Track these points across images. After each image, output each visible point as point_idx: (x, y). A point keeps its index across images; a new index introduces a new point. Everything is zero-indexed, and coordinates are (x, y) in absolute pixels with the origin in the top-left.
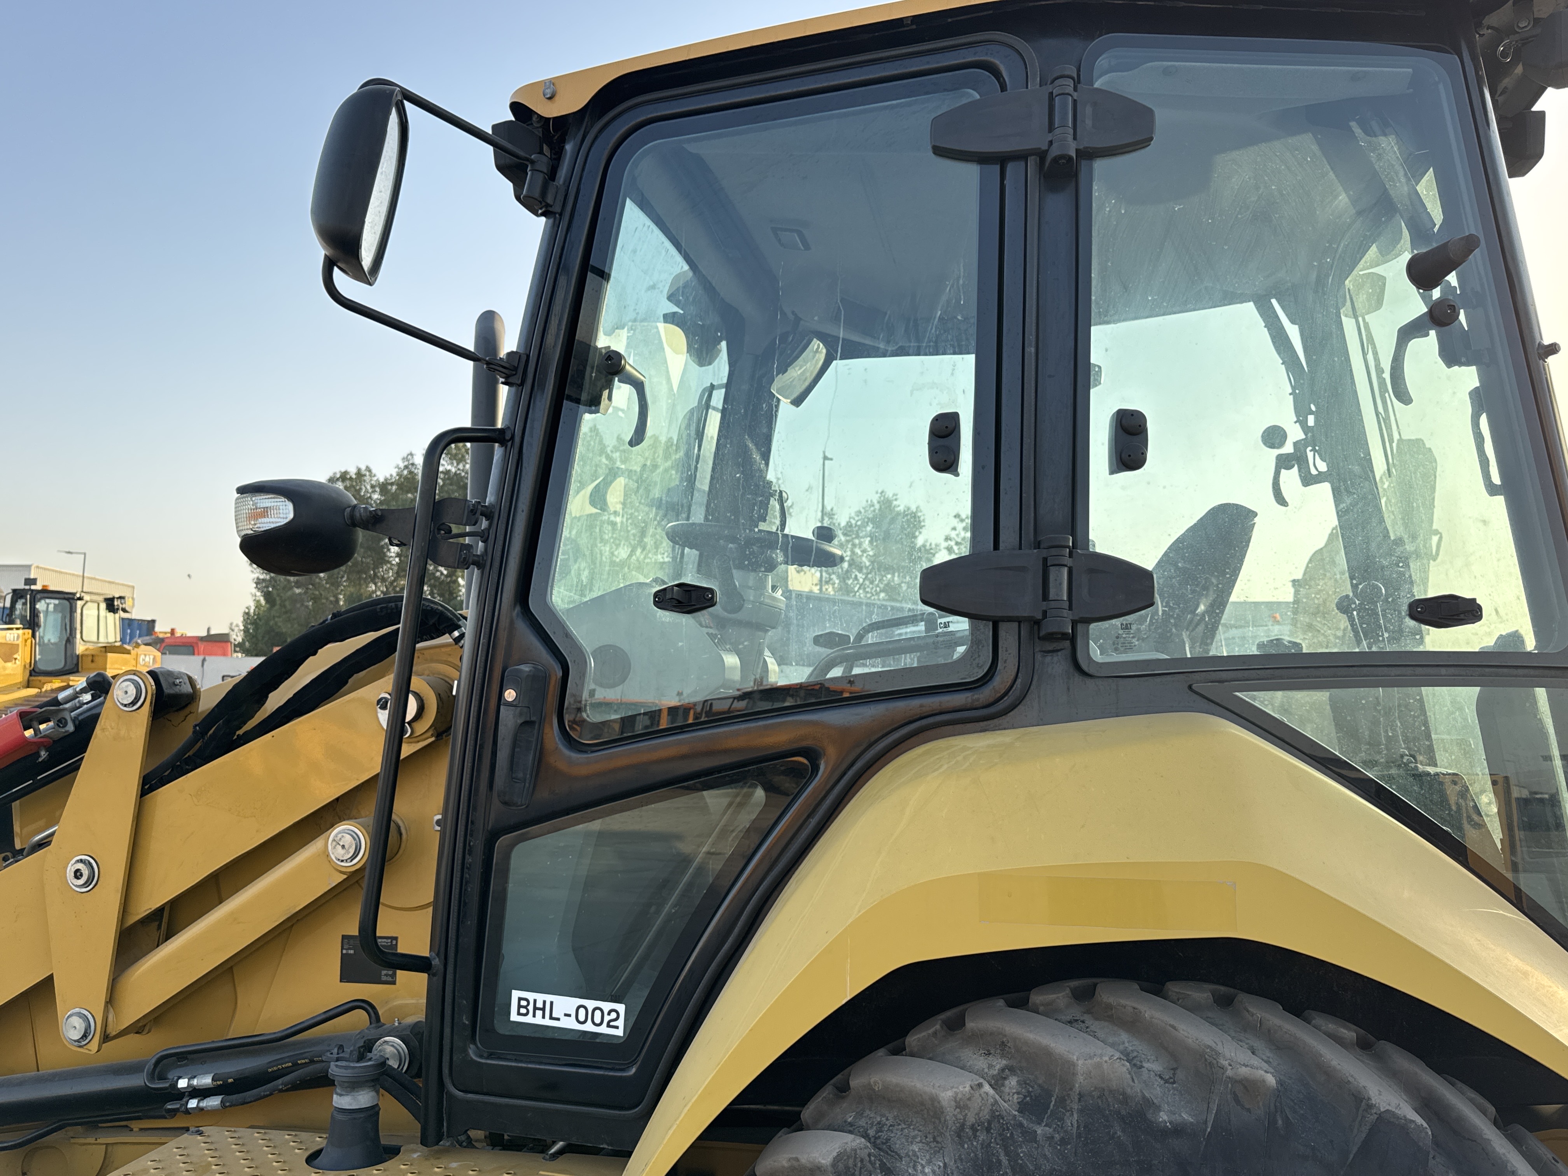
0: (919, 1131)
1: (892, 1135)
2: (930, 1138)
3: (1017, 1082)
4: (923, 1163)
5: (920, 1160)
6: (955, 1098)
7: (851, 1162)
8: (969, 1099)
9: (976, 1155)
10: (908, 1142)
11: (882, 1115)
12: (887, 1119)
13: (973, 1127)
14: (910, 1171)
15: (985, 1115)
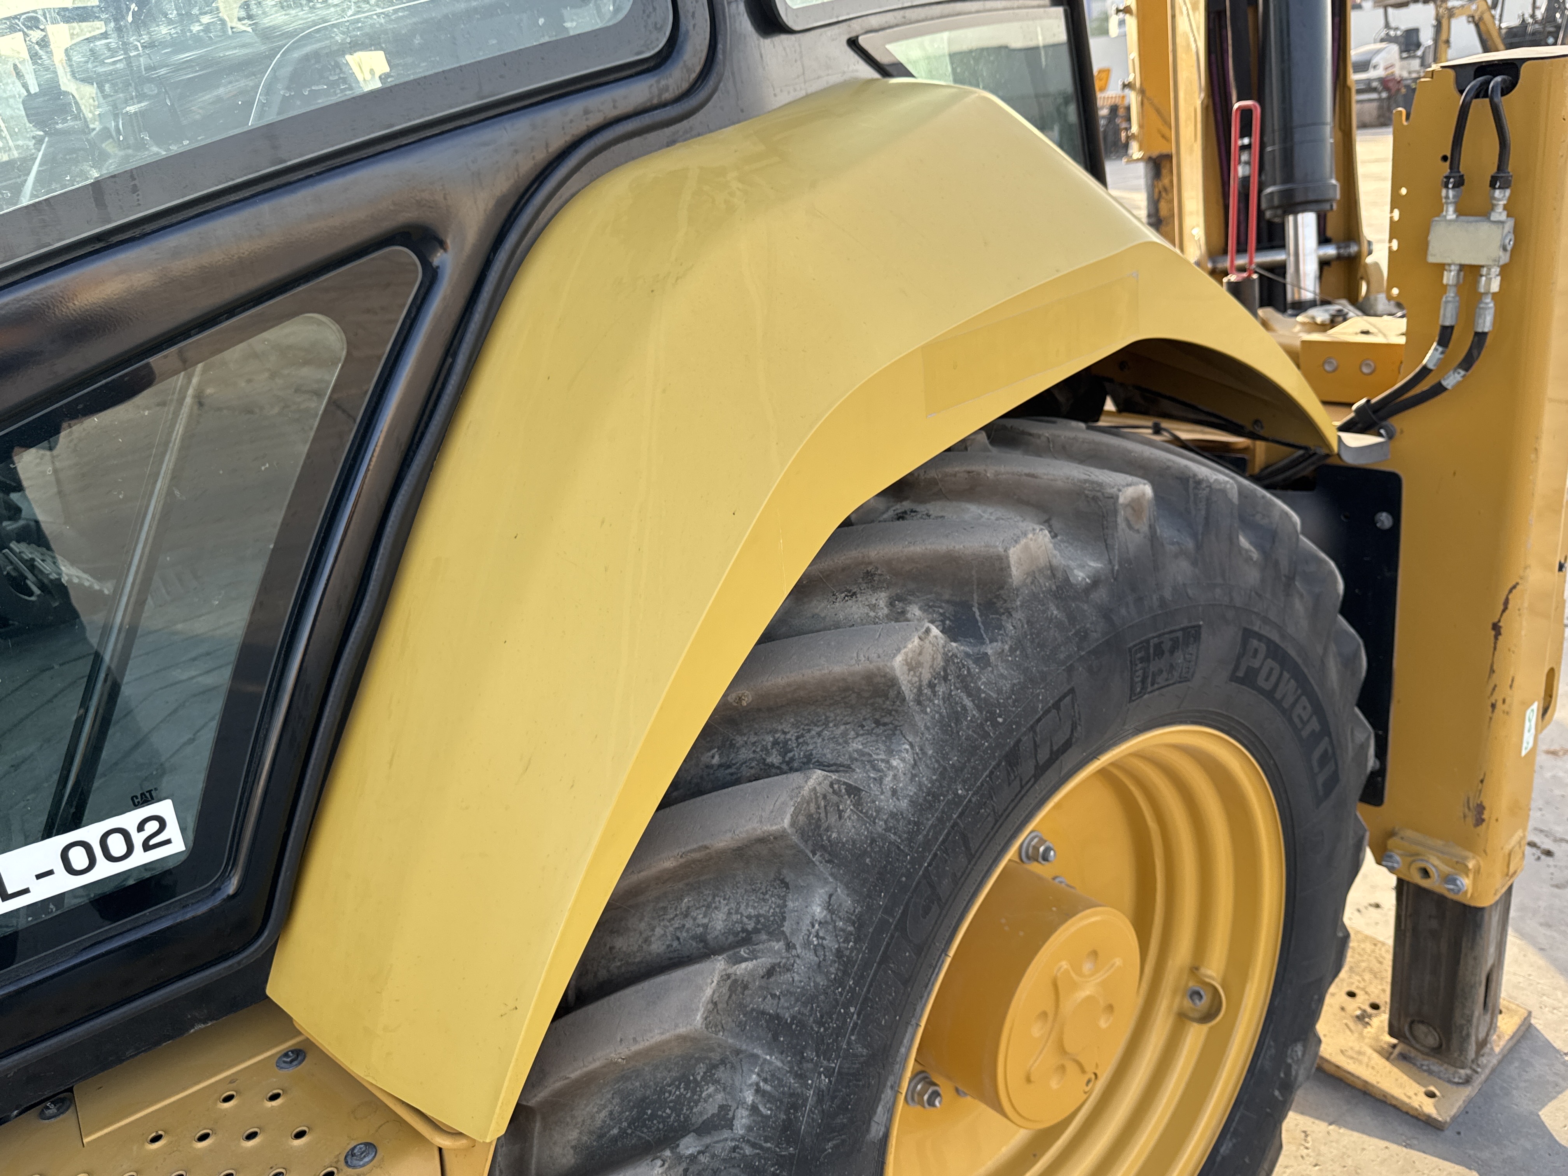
0: (846, 724)
1: (811, 747)
2: (869, 725)
3: (920, 609)
4: (883, 756)
5: (875, 757)
6: (906, 660)
7: (813, 806)
8: (920, 654)
9: (941, 714)
10: (840, 744)
11: (773, 732)
12: (785, 733)
13: (931, 686)
14: (872, 775)
15: (940, 662)
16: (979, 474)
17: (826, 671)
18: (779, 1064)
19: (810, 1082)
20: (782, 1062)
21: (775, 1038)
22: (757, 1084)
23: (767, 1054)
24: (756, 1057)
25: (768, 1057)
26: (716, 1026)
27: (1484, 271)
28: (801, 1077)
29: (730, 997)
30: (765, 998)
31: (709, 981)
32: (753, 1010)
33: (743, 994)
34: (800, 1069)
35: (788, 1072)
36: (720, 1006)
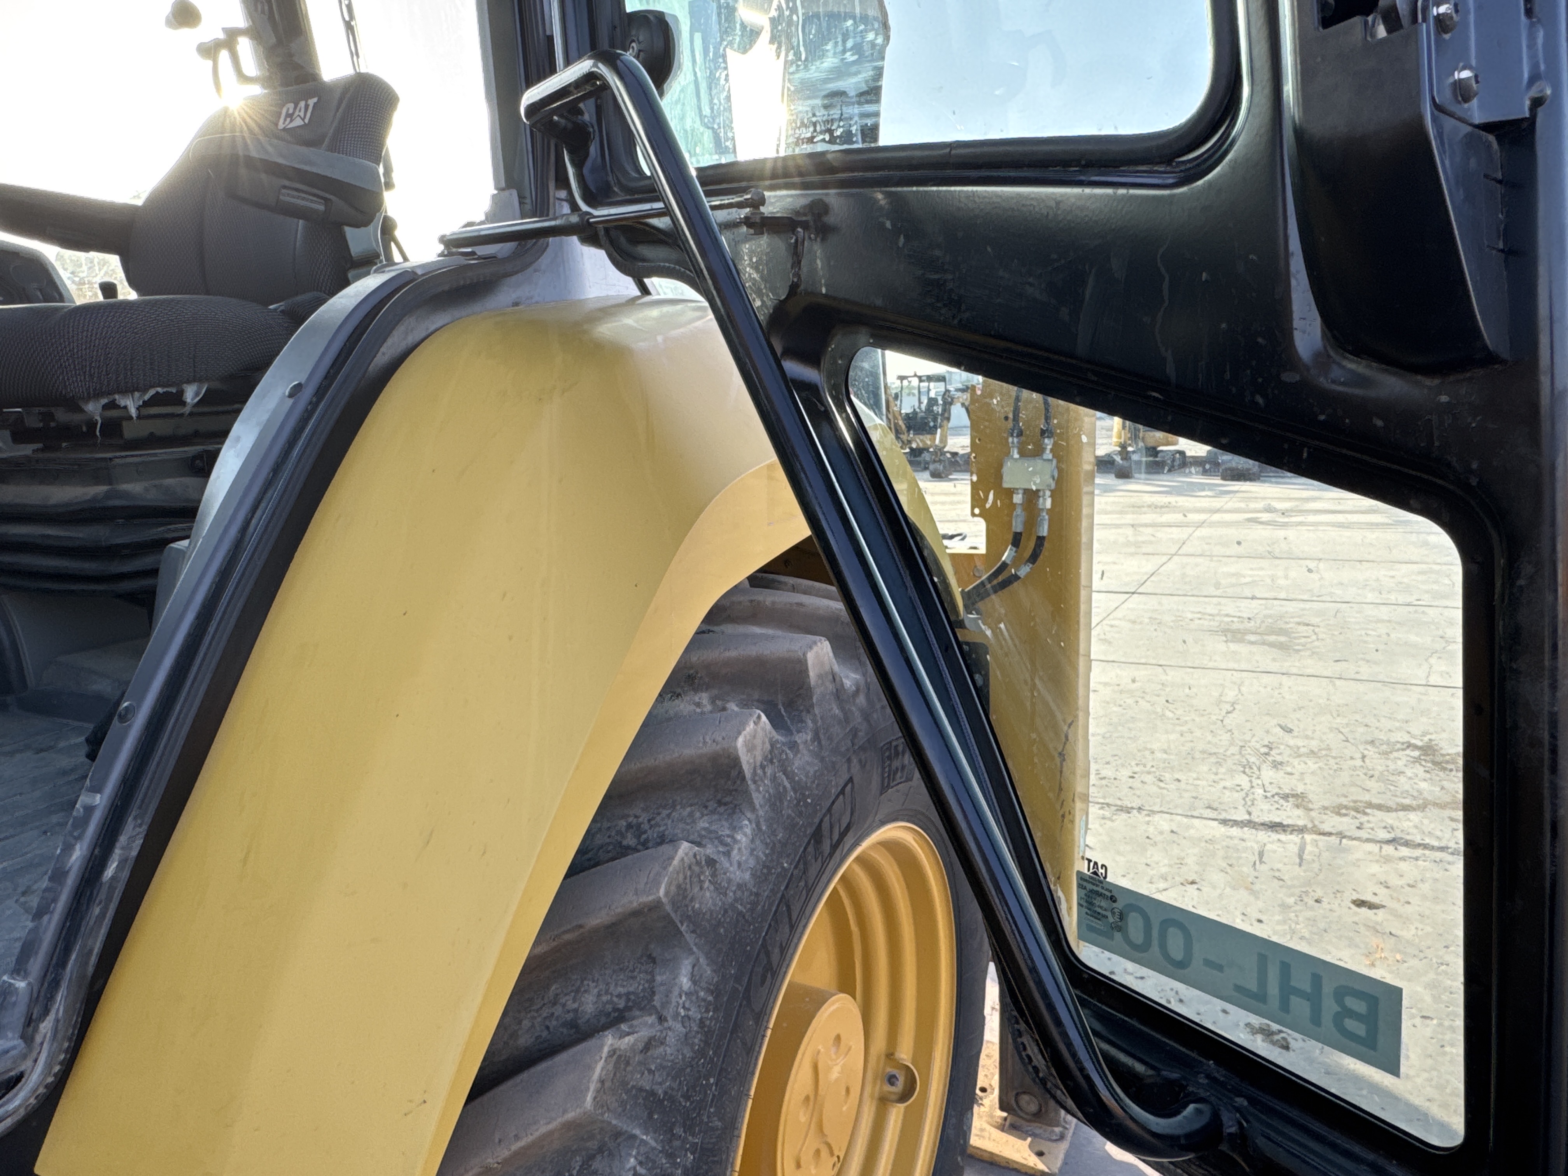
0: (691, 805)
1: (662, 829)
2: (712, 805)
4: (728, 832)
5: (720, 833)
8: (754, 737)
9: (770, 794)
10: (688, 824)
11: (625, 817)
12: (636, 817)
13: (763, 767)
14: (721, 849)
15: (768, 746)
16: (759, 602)
17: (676, 755)
18: (653, 1143)
19: (679, 1160)
20: (656, 1141)
21: (650, 1116)
22: (635, 1168)
23: (644, 1134)
24: (634, 1137)
25: (644, 1137)
26: (603, 1106)
27: (1041, 494)
28: (671, 1156)
29: (615, 1074)
30: (643, 1074)
31: (598, 1058)
32: (633, 1087)
33: (625, 1070)
34: (671, 1147)
35: (660, 1152)
36: (608, 1084)
